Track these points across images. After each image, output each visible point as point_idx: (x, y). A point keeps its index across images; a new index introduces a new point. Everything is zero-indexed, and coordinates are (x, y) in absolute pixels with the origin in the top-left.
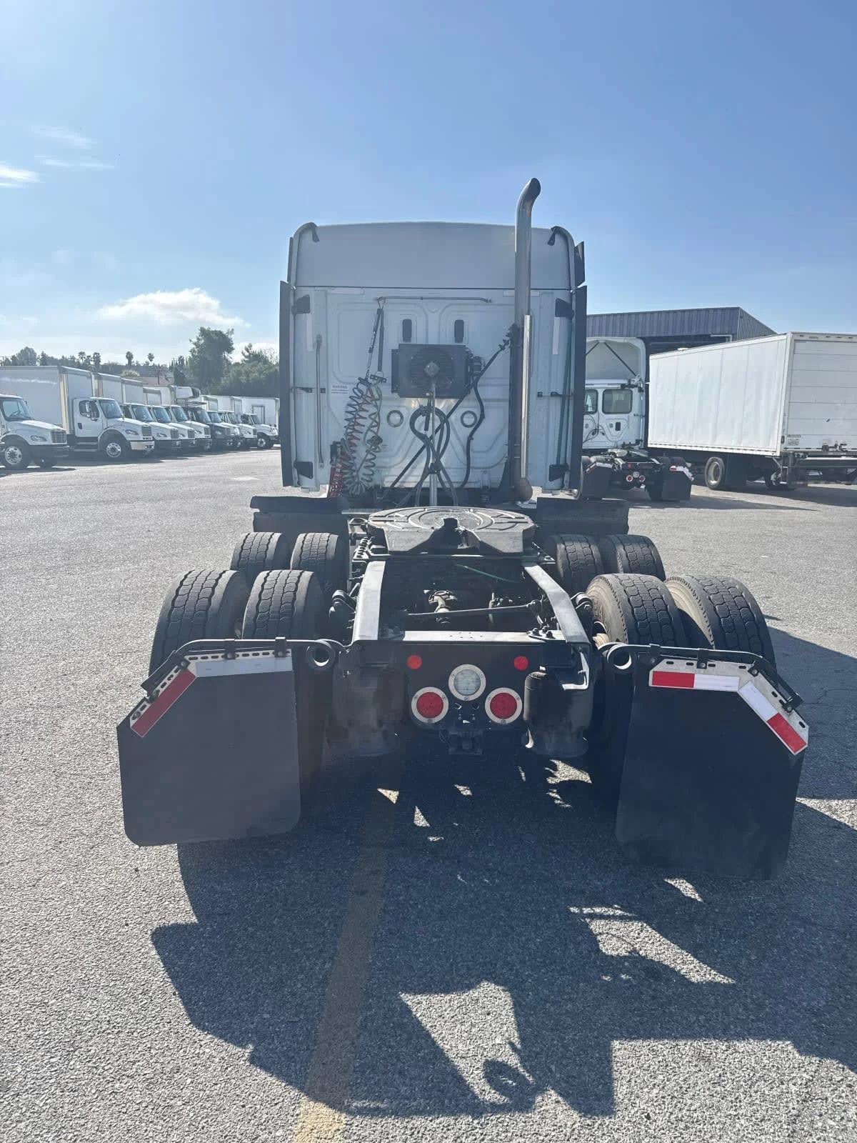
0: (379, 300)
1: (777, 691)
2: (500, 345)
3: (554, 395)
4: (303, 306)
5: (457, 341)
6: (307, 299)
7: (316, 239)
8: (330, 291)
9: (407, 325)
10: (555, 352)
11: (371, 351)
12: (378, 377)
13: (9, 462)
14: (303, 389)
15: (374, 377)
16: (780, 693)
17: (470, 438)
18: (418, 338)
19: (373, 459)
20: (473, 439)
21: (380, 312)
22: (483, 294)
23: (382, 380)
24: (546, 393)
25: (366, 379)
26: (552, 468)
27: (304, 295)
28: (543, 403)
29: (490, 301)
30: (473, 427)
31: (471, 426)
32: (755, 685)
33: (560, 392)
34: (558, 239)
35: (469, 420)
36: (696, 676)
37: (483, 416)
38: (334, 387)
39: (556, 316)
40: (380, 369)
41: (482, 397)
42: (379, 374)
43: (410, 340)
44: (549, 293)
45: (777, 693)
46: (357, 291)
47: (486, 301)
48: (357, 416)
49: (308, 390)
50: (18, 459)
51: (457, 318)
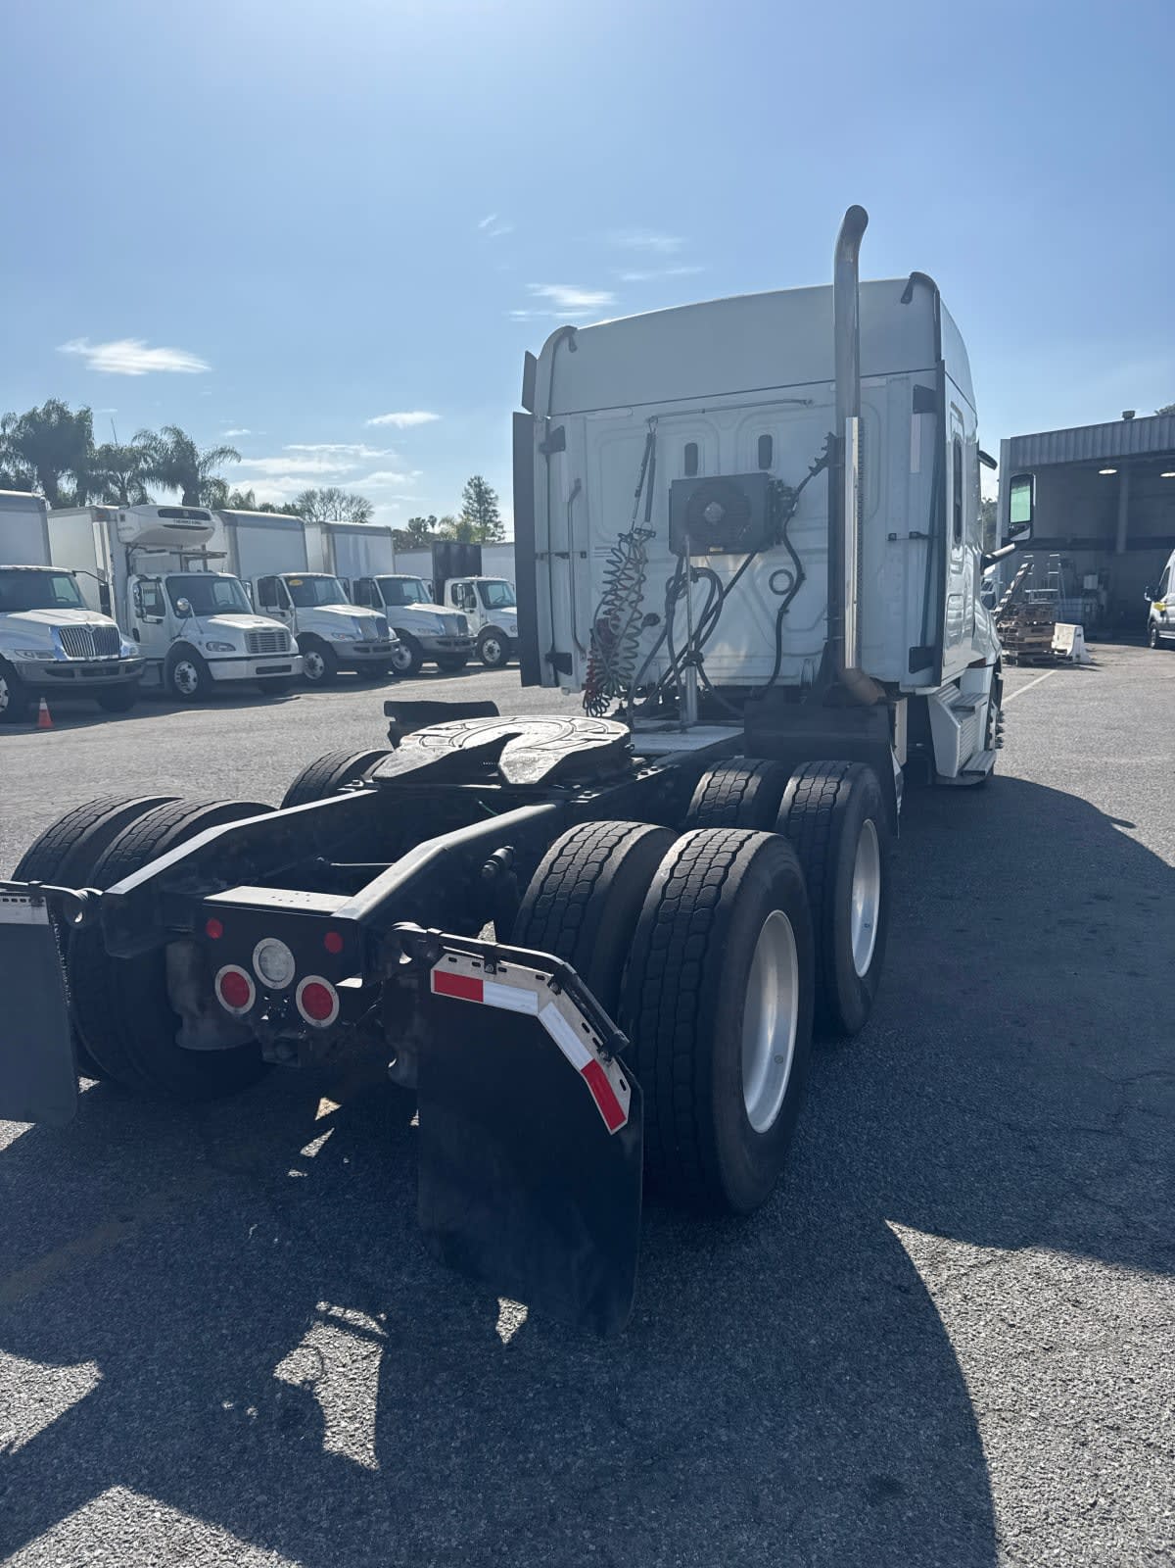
0: (650, 421)
1: (590, 1023)
2: (810, 468)
3: (915, 536)
4: (556, 442)
5: (761, 466)
6: (561, 431)
7: (573, 348)
8: (589, 417)
9: (691, 451)
10: (915, 468)
11: (638, 494)
12: (645, 531)
13: (487, 658)
14: (557, 554)
15: (639, 531)
16: (594, 1027)
17: (783, 610)
18: (707, 469)
19: (635, 647)
20: (787, 612)
21: (651, 439)
22: (799, 393)
23: (651, 534)
24: (902, 534)
25: (630, 535)
26: (914, 652)
27: (558, 426)
28: (897, 550)
29: (810, 402)
30: (787, 594)
31: (783, 593)
32: (558, 1007)
33: (925, 531)
34: (918, 292)
35: (782, 583)
36: (484, 983)
37: (801, 577)
38: (597, 548)
39: (915, 413)
40: (648, 519)
41: (795, 546)
42: (647, 526)
43: (695, 473)
44: (903, 378)
45: (589, 1027)
46: (625, 412)
47: (804, 402)
48: (619, 587)
49: (564, 555)
50: (497, 655)
51: (765, 433)
